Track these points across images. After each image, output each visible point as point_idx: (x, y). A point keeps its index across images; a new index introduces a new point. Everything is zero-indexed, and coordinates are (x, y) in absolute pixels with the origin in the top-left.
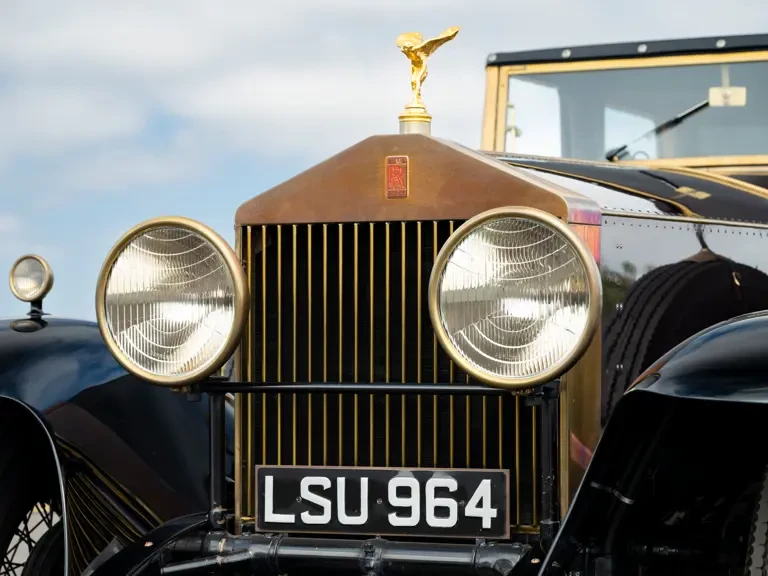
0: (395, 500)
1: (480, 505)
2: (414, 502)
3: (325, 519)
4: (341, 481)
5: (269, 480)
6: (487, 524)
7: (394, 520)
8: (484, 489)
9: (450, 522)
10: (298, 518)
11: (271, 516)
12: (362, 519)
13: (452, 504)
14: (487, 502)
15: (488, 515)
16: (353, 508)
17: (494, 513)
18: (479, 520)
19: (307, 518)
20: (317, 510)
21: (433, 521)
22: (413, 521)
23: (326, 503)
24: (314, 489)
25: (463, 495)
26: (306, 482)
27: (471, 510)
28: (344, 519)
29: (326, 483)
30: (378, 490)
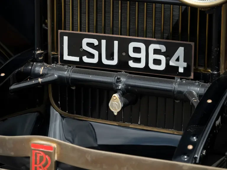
0: (132, 54)
1: (178, 60)
2: (142, 55)
3: (95, 60)
4: (104, 42)
5: (66, 39)
6: (181, 70)
7: (131, 64)
8: (180, 52)
9: (162, 67)
10: (81, 59)
11: (66, 57)
12: (115, 62)
13: (163, 58)
14: (182, 59)
15: (182, 67)
16: (110, 56)
17: (185, 65)
18: (177, 68)
19: (85, 59)
20: (92, 56)
21: (152, 66)
22: (142, 65)
23: (96, 53)
24: (89, 45)
25: (169, 55)
26: (85, 41)
27: (172, 63)
28: (105, 61)
29: (96, 42)
30: (123, 48)
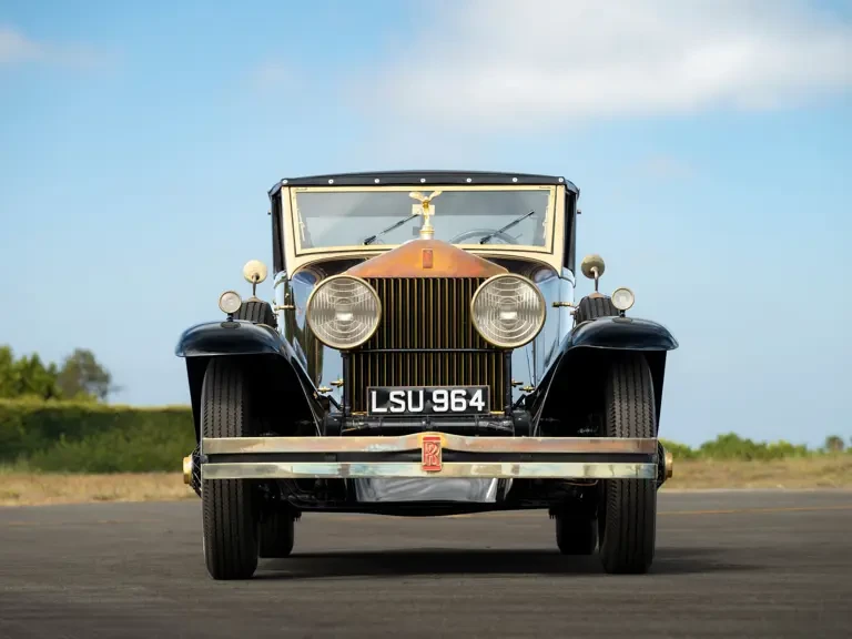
0: (435, 400)
1: (477, 400)
2: (445, 400)
3: (402, 409)
4: (410, 393)
5: (374, 393)
6: (480, 409)
7: (436, 409)
8: (479, 394)
9: (463, 408)
10: (389, 409)
11: (375, 410)
12: (420, 409)
13: (464, 401)
14: (480, 399)
15: (480, 405)
16: (416, 403)
17: (483, 404)
18: (476, 407)
19: (393, 409)
20: (399, 406)
21: (454, 408)
22: (445, 409)
23: (402, 403)
24: (396, 396)
25: (468, 397)
26: (392, 394)
27: (472, 403)
28: (411, 409)
29: (403, 394)
30: (428, 396)
